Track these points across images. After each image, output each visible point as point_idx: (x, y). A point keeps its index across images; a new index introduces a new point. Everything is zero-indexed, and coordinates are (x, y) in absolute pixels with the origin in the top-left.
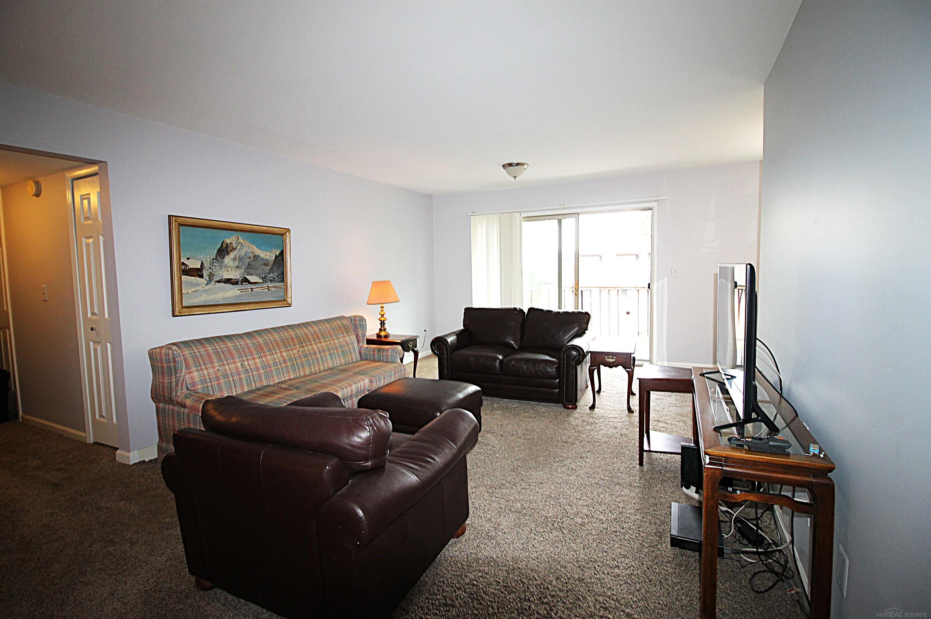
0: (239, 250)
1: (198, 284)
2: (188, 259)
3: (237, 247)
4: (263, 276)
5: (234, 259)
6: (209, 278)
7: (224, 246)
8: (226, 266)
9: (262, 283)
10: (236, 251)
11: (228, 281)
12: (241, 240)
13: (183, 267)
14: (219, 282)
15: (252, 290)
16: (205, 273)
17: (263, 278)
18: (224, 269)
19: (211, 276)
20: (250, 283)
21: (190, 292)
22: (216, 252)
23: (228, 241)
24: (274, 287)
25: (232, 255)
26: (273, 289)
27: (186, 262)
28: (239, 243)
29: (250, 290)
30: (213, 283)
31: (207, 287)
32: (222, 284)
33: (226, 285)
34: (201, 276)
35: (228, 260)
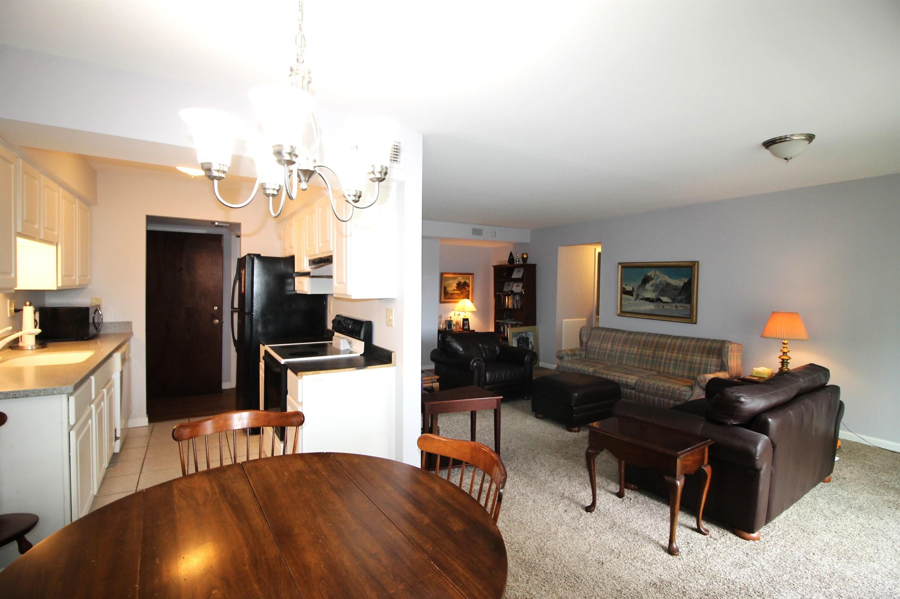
0: (656, 280)
1: (630, 300)
2: (626, 285)
3: (654, 278)
4: (673, 297)
5: (652, 285)
6: (637, 296)
7: (646, 277)
8: (646, 290)
9: (671, 303)
10: (653, 281)
11: (648, 300)
12: (657, 273)
13: (624, 290)
14: (642, 299)
15: (663, 307)
16: (635, 294)
17: (672, 299)
18: (645, 292)
19: (638, 295)
20: (662, 301)
21: (626, 304)
22: (641, 281)
23: (649, 274)
24: (681, 307)
25: (651, 283)
26: (680, 308)
27: (625, 287)
28: (656, 275)
29: (662, 307)
30: (638, 300)
31: (635, 302)
32: (643, 301)
33: (646, 302)
34: (632, 295)
35: (648, 286)
